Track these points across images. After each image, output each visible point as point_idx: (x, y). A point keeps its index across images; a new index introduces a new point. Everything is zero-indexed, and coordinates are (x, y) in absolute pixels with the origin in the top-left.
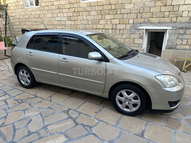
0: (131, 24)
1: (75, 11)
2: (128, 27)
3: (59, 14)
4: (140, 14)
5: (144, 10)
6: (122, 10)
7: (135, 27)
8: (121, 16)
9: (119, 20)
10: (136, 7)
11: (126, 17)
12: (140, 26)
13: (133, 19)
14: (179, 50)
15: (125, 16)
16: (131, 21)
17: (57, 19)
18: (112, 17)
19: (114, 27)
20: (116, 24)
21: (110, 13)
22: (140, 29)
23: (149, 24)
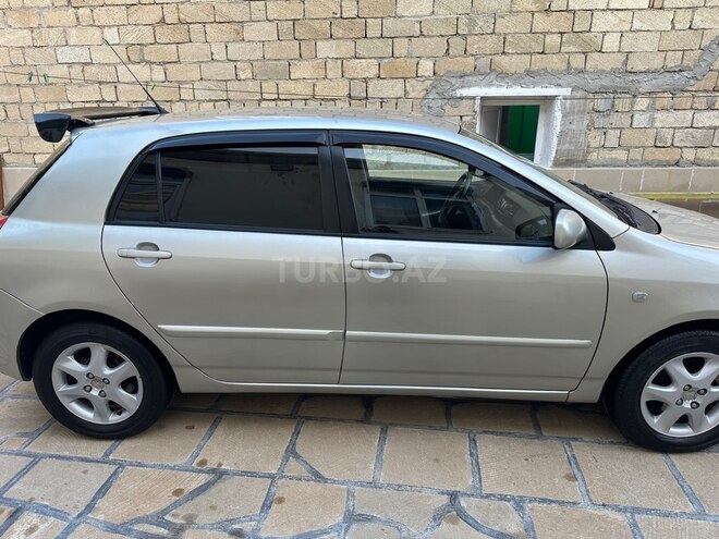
0: (427, 78)
1: (163, 21)
2: (416, 89)
3: (74, 32)
4: (458, 39)
5: (472, 23)
6: (389, 22)
7: (441, 90)
8: (383, 47)
9: (375, 62)
10: (442, 13)
11: (404, 52)
12: (462, 87)
13: (435, 59)
14: (596, 166)
15: (401, 47)
16: (426, 67)
17: (65, 55)
18: (346, 48)
19: (358, 91)
20: (366, 80)
21: (338, 32)
22: (462, 98)
23: (493, 76)
